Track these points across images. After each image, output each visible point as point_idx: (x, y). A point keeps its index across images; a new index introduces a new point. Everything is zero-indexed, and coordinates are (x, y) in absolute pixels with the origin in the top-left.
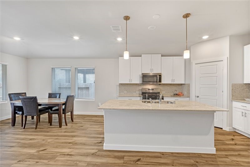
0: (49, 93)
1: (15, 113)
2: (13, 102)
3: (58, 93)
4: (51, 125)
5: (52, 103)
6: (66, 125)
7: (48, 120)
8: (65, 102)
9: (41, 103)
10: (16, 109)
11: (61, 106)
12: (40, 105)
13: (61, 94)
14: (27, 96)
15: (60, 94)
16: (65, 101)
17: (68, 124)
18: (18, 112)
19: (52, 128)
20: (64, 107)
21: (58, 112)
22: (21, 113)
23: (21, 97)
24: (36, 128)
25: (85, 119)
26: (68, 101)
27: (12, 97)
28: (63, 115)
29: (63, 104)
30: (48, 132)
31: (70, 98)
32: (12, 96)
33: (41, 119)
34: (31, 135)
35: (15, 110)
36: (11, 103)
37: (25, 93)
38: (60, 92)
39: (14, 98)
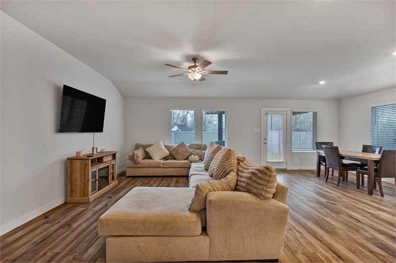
0: (363, 145)
1: (319, 164)
2: (319, 151)
3: (378, 147)
4: (358, 188)
6: (382, 196)
8: (379, 159)
10: (321, 159)
14: (333, 145)
15: (381, 148)
17: (384, 195)
18: (322, 163)
19: (359, 191)
22: (324, 163)
23: (323, 146)
24: (338, 185)
27: (318, 145)
30: (349, 193)
34: (330, 189)
35: (319, 161)
36: (317, 152)
37: (332, 143)
38: (381, 146)
39: (319, 147)
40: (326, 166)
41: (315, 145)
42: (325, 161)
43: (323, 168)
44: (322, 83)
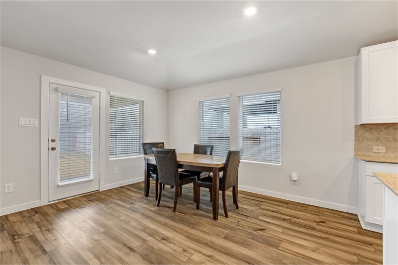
1: (148, 176)
2: (147, 157)
3: (209, 146)
4: (198, 208)
5: (200, 164)
6: (227, 216)
7: (193, 195)
8: (224, 164)
9: (182, 163)
10: (151, 169)
11: (217, 174)
12: (181, 166)
13: (214, 148)
14: (165, 148)
15: (212, 147)
16: (224, 162)
18: (153, 175)
19: (200, 215)
20: (221, 174)
21: (211, 185)
23: (154, 149)
24: (174, 210)
25: (262, 207)
26: (230, 163)
27: (147, 148)
28: (221, 192)
29: (221, 169)
31: (233, 157)
32: (147, 146)
33: (183, 190)
35: (148, 171)
36: (145, 159)
37: (163, 143)
38: (212, 145)
39: (148, 151)
40: (157, 179)
41: (142, 148)
42: (155, 171)
43: (153, 183)
44: (152, 52)
